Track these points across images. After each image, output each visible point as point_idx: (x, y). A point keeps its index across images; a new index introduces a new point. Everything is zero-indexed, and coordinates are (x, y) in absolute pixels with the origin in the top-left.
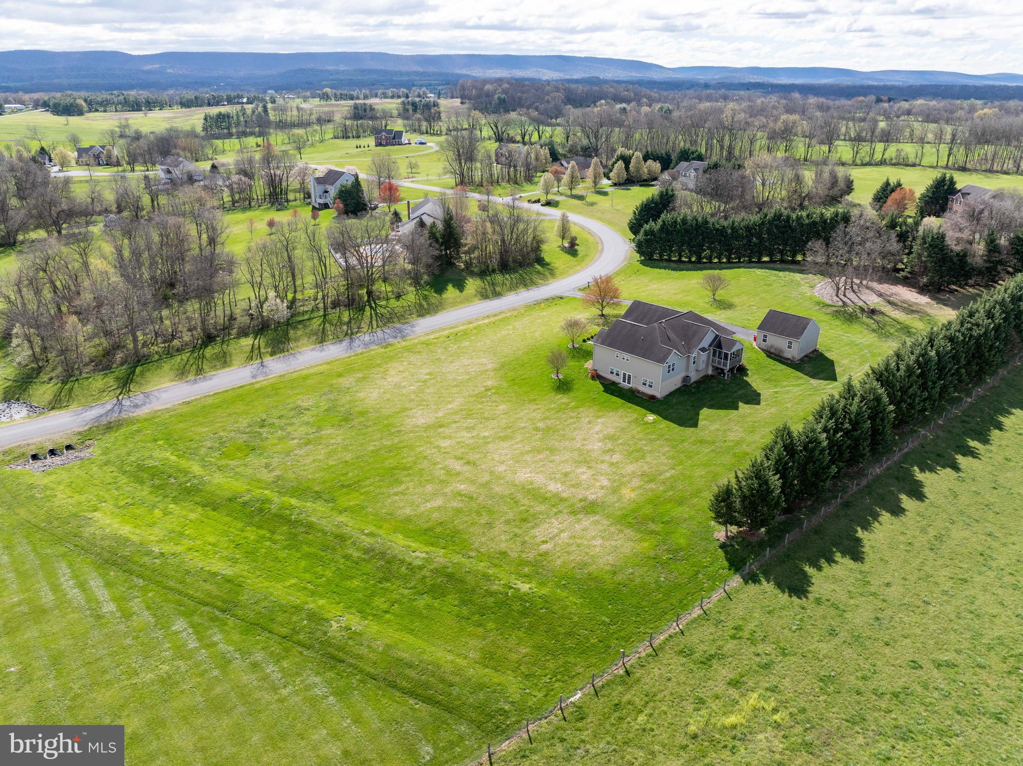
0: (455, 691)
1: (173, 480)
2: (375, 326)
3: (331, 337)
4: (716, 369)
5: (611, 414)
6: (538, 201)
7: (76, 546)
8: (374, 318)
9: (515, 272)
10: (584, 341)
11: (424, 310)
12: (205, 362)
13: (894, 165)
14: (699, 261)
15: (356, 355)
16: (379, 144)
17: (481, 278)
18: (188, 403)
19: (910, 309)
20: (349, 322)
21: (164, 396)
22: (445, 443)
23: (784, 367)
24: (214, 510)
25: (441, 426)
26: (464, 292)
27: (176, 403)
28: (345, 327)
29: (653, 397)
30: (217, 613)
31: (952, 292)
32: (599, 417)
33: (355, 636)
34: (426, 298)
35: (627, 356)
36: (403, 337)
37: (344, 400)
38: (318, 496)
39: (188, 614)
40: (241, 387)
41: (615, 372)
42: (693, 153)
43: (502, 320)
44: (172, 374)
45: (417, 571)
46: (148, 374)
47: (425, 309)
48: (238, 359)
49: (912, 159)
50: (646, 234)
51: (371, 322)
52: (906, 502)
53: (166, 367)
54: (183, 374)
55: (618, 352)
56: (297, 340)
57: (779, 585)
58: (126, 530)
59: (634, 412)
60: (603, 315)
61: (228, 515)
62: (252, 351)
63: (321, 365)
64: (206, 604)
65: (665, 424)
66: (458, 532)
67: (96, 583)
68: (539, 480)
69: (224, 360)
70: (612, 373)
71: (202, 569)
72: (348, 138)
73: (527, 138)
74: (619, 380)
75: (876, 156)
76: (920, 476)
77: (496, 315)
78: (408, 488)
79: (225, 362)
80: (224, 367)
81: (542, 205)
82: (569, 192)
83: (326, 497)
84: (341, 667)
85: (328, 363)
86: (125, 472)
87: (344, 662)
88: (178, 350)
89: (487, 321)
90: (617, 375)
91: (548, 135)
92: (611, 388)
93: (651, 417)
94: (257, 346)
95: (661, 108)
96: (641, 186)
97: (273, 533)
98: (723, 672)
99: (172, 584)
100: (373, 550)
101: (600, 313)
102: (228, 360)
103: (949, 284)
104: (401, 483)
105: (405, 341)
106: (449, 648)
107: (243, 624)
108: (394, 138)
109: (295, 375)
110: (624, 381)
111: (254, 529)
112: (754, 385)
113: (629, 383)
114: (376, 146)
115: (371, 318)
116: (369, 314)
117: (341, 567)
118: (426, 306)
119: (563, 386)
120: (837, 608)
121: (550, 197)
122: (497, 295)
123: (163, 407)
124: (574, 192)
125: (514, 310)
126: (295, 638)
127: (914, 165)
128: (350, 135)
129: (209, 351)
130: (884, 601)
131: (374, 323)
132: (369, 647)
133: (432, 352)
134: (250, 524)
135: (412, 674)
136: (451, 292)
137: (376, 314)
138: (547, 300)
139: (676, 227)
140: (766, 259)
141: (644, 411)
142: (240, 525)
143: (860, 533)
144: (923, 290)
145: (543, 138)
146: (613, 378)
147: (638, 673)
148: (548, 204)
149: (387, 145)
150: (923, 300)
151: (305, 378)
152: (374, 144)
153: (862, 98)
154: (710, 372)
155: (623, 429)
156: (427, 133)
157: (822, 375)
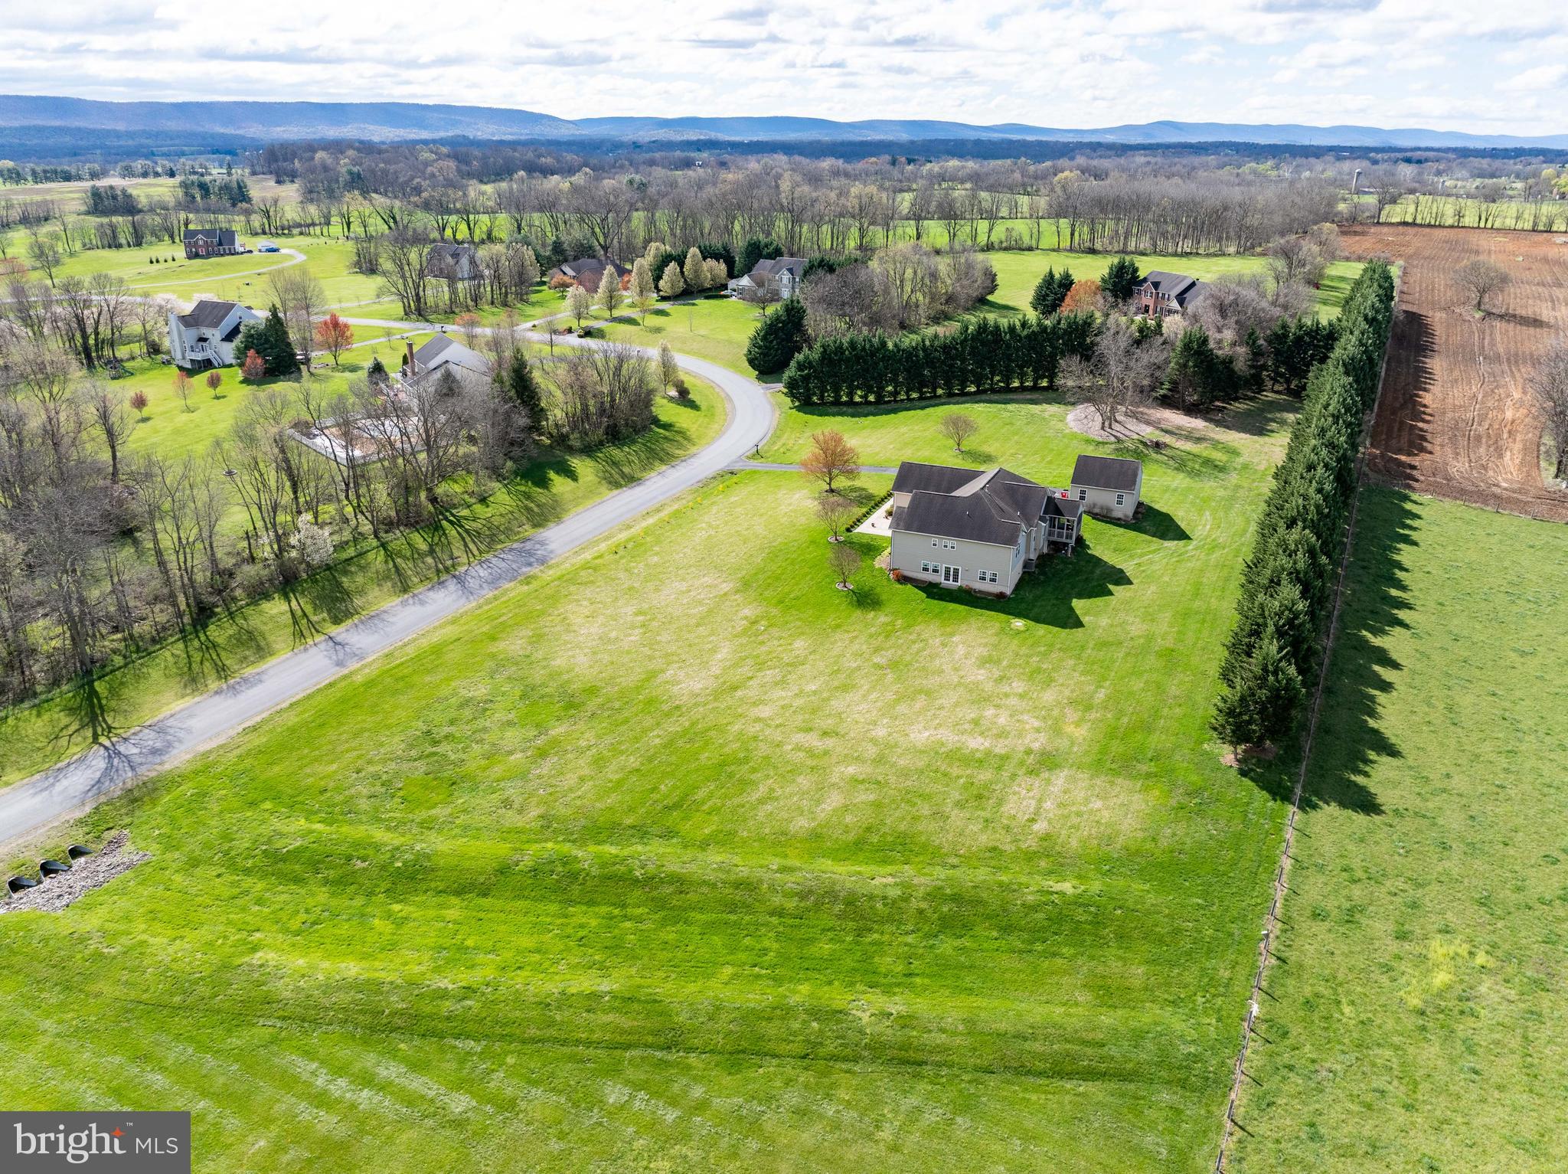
0: (1114, 1051)
1: (360, 865)
2: (476, 552)
3: (416, 580)
4: (1051, 543)
5: (964, 627)
6: (570, 331)
7: (284, 1018)
8: (468, 539)
9: (634, 442)
10: (848, 530)
11: (541, 517)
12: (223, 654)
13: (1006, 249)
14: (879, 401)
15: (488, 602)
16: (192, 256)
17: (589, 456)
18: (254, 729)
19: (1190, 437)
20: (432, 552)
21: (195, 723)
22: (765, 712)
23: (1122, 530)
24: (485, 895)
25: (735, 688)
26: (581, 481)
27: (233, 733)
28: (429, 560)
29: (1001, 596)
30: (659, 1054)
31: (1221, 410)
32: (952, 635)
33: (906, 1021)
34: (528, 496)
35: (950, 541)
36: (543, 561)
37: (538, 675)
38: (641, 832)
39: (614, 1071)
40: (331, 685)
41: (931, 568)
42: (766, 246)
43: (677, 515)
44: (176, 685)
45: (903, 905)
46: (126, 692)
47: (539, 515)
48: (280, 640)
49: (1027, 241)
50: (800, 367)
51: (466, 545)
52: (1386, 674)
53: (155, 674)
54: (194, 680)
55: (935, 539)
56: (361, 592)
57: (1343, 805)
58: (352, 968)
59: (994, 620)
60: (832, 491)
61: (518, 897)
62: (295, 622)
63: (441, 627)
64: (628, 1047)
65: (1042, 630)
66: (905, 835)
67: (390, 1071)
68: (949, 738)
69: (254, 645)
70: (926, 569)
71: (563, 993)
72: (119, 246)
73: (448, 232)
74: (940, 579)
75: (979, 239)
76: (1376, 641)
77: (658, 511)
78: (772, 790)
79: (259, 648)
80: (262, 658)
81: (580, 336)
82: (607, 314)
83: (655, 830)
84: (927, 1070)
85: (453, 622)
86: (247, 872)
87: (926, 1063)
88: (154, 641)
89: (651, 521)
90: (935, 571)
91: (485, 229)
92: (933, 591)
93: (1019, 623)
94: (299, 613)
95: (631, 182)
96: (707, 298)
97: (624, 906)
98: (1380, 927)
99: (533, 1032)
100: (811, 892)
101: (827, 487)
102: (263, 643)
103: (1212, 401)
104: (754, 783)
105: (550, 567)
106: (1044, 998)
107: (718, 1058)
108: (220, 244)
109: (411, 651)
110: (947, 578)
111: (584, 908)
112: (1105, 559)
113: (956, 579)
114: (189, 257)
115: (463, 539)
116: (454, 532)
117: (781, 929)
118: (536, 509)
119: (865, 600)
120: (1424, 816)
121: (584, 323)
122: (631, 480)
123: (214, 744)
124: (616, 313)
125: (678, 499)
126: (822, 1052)
127: (1030, 249)
128: (123, 241)
129: (219, 632)
130: (1460, 795)
131: (471, 546)
132: (943, 1031)
133: (613, 580)
134: (571, 902)
135: (1037, 1047)
136: (559, 484)
137: (467, 531)
138: (714, 478)
139: (843, 353)
140: (973, 389)
141: (1003, 616)
142: (553, 908)
143: (1372, 723)
144: (1191, 410)
145: (477, 232)
146: (929, 577)
147: (1293, 956)
148: (588, 333)
149: (208, 256)
150: (1197, 424)
151: (437, 650)
152: (184, 254)
153: (873, 159)
154: (1045, 551)
155: (995, 646)
156: (264, 233)
157: (1171, 535)
